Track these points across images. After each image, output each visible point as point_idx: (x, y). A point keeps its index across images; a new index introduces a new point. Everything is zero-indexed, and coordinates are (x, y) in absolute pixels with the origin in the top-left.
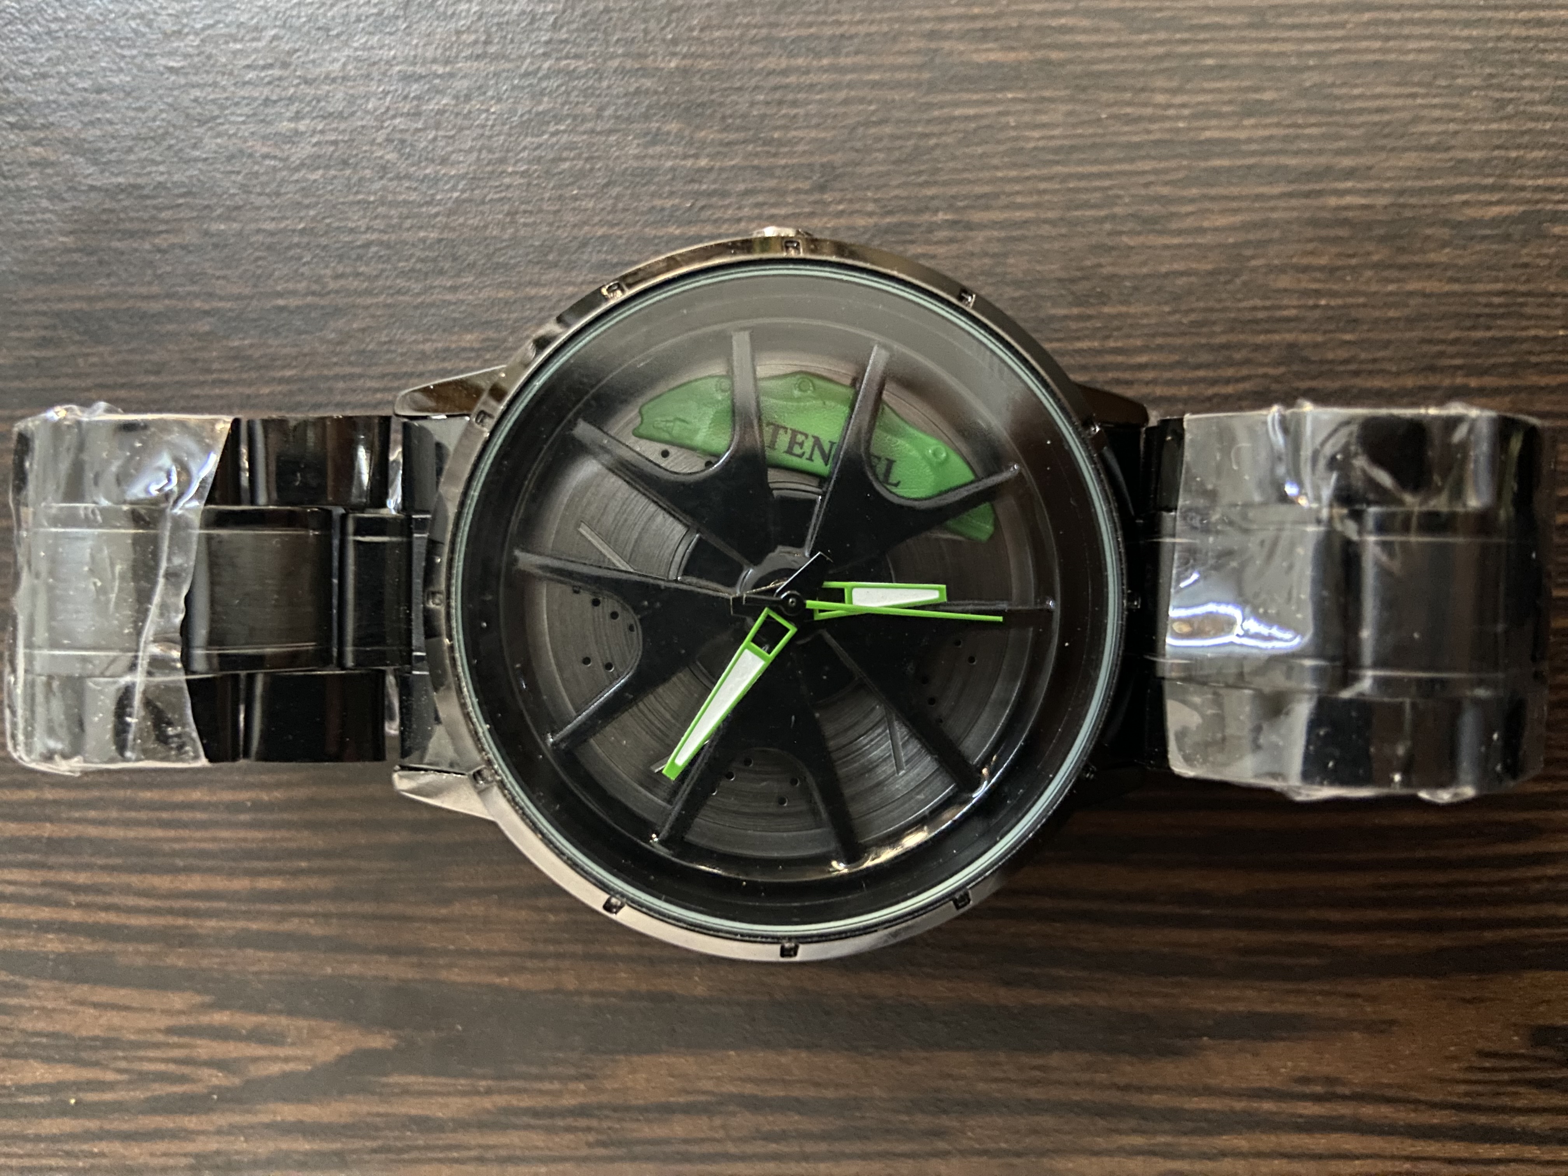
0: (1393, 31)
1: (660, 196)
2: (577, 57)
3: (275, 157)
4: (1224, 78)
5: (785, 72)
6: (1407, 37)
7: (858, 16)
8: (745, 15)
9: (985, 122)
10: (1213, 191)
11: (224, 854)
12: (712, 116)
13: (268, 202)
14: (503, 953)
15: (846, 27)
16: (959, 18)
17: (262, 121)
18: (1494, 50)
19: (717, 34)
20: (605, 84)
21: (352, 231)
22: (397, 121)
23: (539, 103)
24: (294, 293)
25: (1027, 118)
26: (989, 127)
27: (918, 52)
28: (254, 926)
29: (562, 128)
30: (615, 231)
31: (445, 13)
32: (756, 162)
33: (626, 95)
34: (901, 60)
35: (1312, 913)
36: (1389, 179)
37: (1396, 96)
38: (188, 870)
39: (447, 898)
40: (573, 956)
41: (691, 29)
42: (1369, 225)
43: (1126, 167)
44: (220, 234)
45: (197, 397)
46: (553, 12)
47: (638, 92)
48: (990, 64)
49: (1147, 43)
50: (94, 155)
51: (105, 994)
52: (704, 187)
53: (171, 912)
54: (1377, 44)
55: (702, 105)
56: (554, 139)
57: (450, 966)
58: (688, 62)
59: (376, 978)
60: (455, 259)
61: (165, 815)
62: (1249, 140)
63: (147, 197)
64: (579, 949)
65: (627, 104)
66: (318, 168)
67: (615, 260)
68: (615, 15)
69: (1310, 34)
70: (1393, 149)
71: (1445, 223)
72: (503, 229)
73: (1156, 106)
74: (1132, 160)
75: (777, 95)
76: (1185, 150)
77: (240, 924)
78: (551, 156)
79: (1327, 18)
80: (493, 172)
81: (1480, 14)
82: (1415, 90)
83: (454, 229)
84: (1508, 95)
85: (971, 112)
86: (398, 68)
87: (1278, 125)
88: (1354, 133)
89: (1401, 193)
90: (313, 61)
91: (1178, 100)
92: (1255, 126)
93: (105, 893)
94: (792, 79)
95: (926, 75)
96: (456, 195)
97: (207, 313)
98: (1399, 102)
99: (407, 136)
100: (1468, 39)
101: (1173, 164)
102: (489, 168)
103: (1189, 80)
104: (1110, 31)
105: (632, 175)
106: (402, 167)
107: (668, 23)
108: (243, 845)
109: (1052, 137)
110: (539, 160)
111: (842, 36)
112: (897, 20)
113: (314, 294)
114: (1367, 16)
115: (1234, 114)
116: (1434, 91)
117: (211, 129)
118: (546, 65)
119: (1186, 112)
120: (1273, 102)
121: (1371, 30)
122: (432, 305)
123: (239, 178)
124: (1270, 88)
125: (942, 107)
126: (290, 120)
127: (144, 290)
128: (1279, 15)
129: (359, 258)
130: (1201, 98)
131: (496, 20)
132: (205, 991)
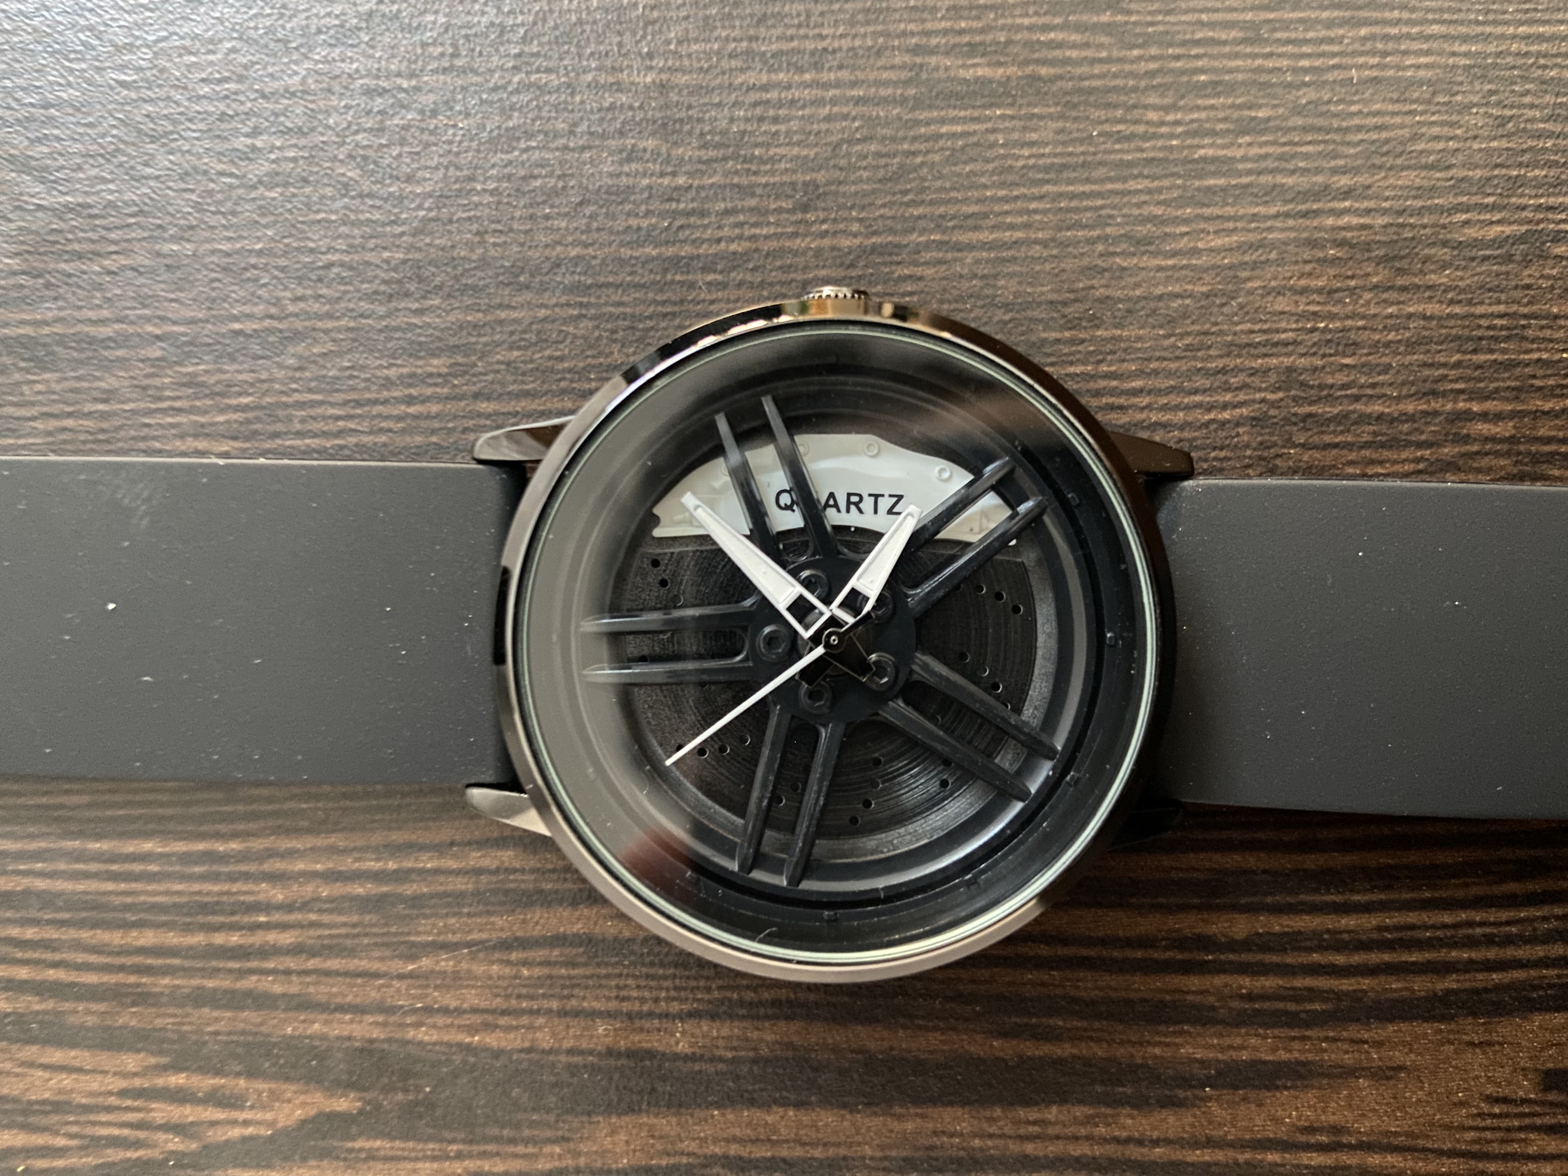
0: (1390, 46)
1: (637, 215)
2: (548, 70)
3: (231, 175)
4: (1218, 95)
5: (765, 88)
6: (1406, 53)
7: (841, 30)
8: (723, 27)
9: (975, 139)
10: (1207, 211)
11: (177, 907)
12: (690, 133)
13: (224, 222)
14: (475, 1010)
15: (829, 41)
16: (945, 32)
17: (219, 137)
18: (1495, 65)
19: (695, 47)
20: (578, 98)
21: (312, 251)
22: (359, 137)
23: (510, 118)
24: (250, 316)
25: (1016, 136)
26: (977, 144)
27: (903, 67)
28: (211, 984)
29: (534, 144)
30: (590, 251)
31: (410, 25)
32: (736, 180)
33: (599, 110)
34: (885, 75)
35: (1316, 957)
36: (1387, 199)
37: (1394, 114)
38: (140, 925)
39: (414, 952)
40: (549, 1011)
41: (668, 42)
42: (1368, 246)
43: (1118, 186)
44: (173, 255)
45: (148, 425)
46: (523, 24)
47: (612, 107)
48: (977, 80)
49: (1140, 58)
50: (41, 173)
51: (57, 1056)
52: (682, 206)
53: (122, 968)
54: (1375, 60)
55: (681, 120)
56: (525, 156)
57: (418, 1025)
58: (664, 77)
59: (338, 1038)
60: (421, 280)
61: (115, 867)
62: (1244, 159)
63: (96, 216)
64: (555, 1005)
65: (602, 119)
66: (277, 185)
67: (589, 282)
68: (588, 28)
69: (1306, 49)
70: (1391, 169)
71: (1445, 244)
72: (472, 250)
73: (1148, 123)
74: (1125, 180)
75: (758, 111)
76: (1179, 169)
77: (195, 982)
78: (522, 173)
79: (1323, 33)
80: (460, 190)
81: (1479, 29)
82: (1414, 107)
83: (420, 249)
84: (1508, 113)
85: (959, 129)
86: (361, 82)
87: (1274, 143)
88: (1352, 151)
89: (1401, 213)
90: (271, 75)
91: (1170, 118)
92: (1250, 144)
93: (54, 950)
94: (773, 95)
95: (911, 91)
96: (422, 213)
97: (158, 338)
98: (1398, 120)
99: (370, 153)
100: (1466, 55)
101: (1166, 183)
102: (457, 186)
103: (1182, 97)
104: (1100, 46)
105: (607, 193)
106: (366, 186)
107: (644, 37)
108: (197, 898)
109: (1043, 155)
110: (509, 177)
111: (825, 50)
112: (881, 34)
113: (271, 317)
114: (1363, 32)
115: (1228, 131)
116: (1433, 108)
117: (164, 145)
118: (516, 79)
119: (1180, 129)
120: (1268, 119)
121: (1368, 46)
122: (397, 329)
123: (194, 197)
124: (1266, 105)
125: (928, 124)
126: (247, 135)
127: (92, 315)
128: (1275, 30)
129: (320, 280)
130: (1195, 116)
131: (463, 32)
132: (161, 1053)
